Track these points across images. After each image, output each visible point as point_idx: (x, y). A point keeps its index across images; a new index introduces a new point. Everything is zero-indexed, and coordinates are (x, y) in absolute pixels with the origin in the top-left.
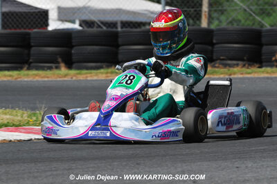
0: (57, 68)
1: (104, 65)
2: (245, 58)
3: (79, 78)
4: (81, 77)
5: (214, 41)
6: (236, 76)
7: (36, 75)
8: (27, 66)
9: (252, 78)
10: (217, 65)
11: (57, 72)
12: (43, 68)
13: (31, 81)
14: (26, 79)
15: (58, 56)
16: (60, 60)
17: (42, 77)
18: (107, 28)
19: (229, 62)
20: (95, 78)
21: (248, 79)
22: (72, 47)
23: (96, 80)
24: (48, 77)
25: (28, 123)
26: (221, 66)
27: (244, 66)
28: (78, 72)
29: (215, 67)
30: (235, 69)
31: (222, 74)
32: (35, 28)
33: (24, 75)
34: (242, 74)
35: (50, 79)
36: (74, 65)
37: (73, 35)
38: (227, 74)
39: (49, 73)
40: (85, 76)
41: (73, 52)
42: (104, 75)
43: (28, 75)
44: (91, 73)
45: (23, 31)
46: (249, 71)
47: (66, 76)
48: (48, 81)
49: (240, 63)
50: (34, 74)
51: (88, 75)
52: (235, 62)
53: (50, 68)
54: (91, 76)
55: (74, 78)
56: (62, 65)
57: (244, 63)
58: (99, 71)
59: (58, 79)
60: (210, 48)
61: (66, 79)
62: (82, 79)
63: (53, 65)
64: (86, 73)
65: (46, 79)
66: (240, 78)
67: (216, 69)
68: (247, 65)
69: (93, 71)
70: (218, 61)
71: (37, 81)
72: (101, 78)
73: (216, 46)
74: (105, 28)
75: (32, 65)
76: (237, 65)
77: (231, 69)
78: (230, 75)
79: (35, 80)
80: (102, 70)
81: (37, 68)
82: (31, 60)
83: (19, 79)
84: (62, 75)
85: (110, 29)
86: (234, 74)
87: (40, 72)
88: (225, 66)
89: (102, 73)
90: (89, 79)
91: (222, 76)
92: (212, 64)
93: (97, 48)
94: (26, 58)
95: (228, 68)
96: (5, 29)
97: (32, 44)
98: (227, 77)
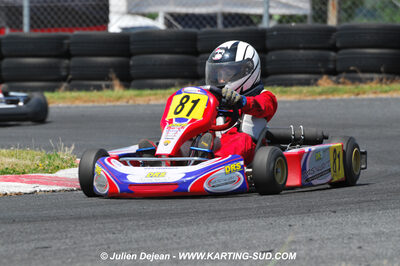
0: (108, 87)
1: (176, 82)
2: (382, 69)
3: (137, 103)
4: (141, 101)
5: (338, 45)
6: (365, 96)
7: (77, 99)
8: (65, 84)
9: (387, 99)
10: (341, 80)
11: (106, 93)
12: (87, 88)
13: (69, 108)
14: (61, 105)
15: (111, 70)
16: (113, 75)
17: (85, 102)
18: (184, 27)
19: (361, 75)
21: (382, 100)
22: (130, 55)
24: (93, 101)
25: (36, 170)
26: (346, 81)
27: (381, 81)
28: (137, 92)
29: (339, 83)
30: (366, 87)
31: (346, 92)
32: (77, 29)
33: (59, 98)
34: (375, 93)
35: (96, 104)
36: (133, 83)
37: (132, 39)
38: (353, 93)
39: (95, 94)
40: (147, 99)
41: (131, 63)
43: (63, 98)
44: (156, 94)
45: (61, 33)
46: (386, 88)
47: (119, 98)
48: (94, 107)
49: (376, 76)
50: (73, 97)
51: (152, 98)
52: (368, 75)
53: (99, 88)
54: (156, 99)
55: (131, 102)
56: (116, 83)
57: (381, 76)
58: (167, 91)
59: (108, 104)
60: (333, 54)
61: (118, 103)
62: (141, 103)
63: (103, 83)
64: (150, 95)
65: (91, 104)
66: (371, 100)
67: (340, 87)
68: (384, 80)
69: (159, 91)
70: (344, 74)
71: (77, 107)
73: (341, 52)
74: (180, 28)
75: (73, 83)
76: (372, 80)
77: (361, 86)
78: (358, 94)
79: (74, 105)
80: (172, 90)
81: (80, 88)
82: (70, 77)
84: (116, 98)
85: (188, 30)
86: (364, 93)
87: (83, 94)
88: (354, 81)
90: (152, 102)
91: (345, 96)
92: (334, 78)
93: (166, 57)
94: (64, 73)
95: (357, 83)
96: (35, 30)
97: (72, 52)
98: (353, 97)
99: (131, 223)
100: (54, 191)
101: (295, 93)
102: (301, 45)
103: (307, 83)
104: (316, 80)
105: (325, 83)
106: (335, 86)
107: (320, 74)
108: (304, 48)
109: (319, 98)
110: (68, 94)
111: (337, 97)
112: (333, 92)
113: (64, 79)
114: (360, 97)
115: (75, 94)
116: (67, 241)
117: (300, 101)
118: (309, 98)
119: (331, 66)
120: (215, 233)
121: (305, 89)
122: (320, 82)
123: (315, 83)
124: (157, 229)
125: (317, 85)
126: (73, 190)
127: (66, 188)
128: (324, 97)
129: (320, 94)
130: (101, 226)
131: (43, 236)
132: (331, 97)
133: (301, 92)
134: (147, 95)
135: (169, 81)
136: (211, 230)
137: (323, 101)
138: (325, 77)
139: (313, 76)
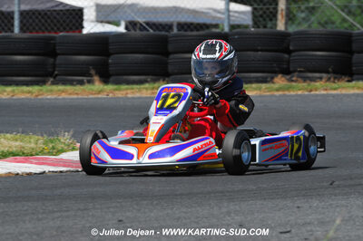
0: (89, 82)
1: (149, 78)
2: (330, 70)
3: (116, 96)
4: (119, 94)
5: (291, 48)
6: (317, 93)
7: (63, 92)
8: (52, 79)
9: (338, 95)
10: (294, 79)
11: (87, 87)
12: (71, 83)
13: (55, 99)
14: (49, 97)
15: (91, 67)
16: (93, 72)
17: (70, 94)
18: (154, 31)
19: (310, 75)
20: (138, 95)
21: (333, 96)
22: (108, 55)
23: (139, 98)
24: (77, 94)
25: (42, 152)
26: (299, 79)
27: (329, 80)
28: (116, 87)
29: (293, 81)
30: (318, 84)
31: (300, 89)
32: (61, 31)
33: (47, 91)
34: (326, 90)
35: (80, 96)
36: (112, 79)
37: (110, 41)
38: (307, 90)
39: (78, 88)
40: (124, 92)
41: (110, 61)
42: (149, 92)
43: (51, 91)
44: (132, 89)
45: (47, 34)
46: (335, 85)
47: (99, 92)
48: (78, 99)
49: (324, 75)
50: (59, 90)
51: (129, 91)
52: (317, 75)
53: (81, 83)
54: (133, 93)
55: (111, 95)
56: (96, 78)
57: (329, 76)
58: (142, 86)
59: (91, 96)
60: (286, 56)
61: (100, 96)
62: (120, 96)
63: (85, 79)
64: (127, 89)
65: (75, 96)
66: (323, 95)
67: (294, 84)
68: (332, 79)
69: (135, 86)
70: (297, 73)
71: (64, 99)
72: (144, 95)
73: (293, 54)
74: (151, 31)
75: (58, 78)
76: (321, 78)
77: (313, 83)
78: (311, 91)
79: (61, 97)
80: (147, 85)
81: (64, 83)
82: (56, 72)
83: (40, 97)
84: (96, 91)
85: (157, 33)
86: (316, 90)
87: (68, 88)
88: (305, 79)
89: (147, 89)
90: (129, 96)
91: (300, 92)
92: (288, 77)
93: (140, 56)
94: (50, 70)
95: (308, 81)
96: (25, 32)
97: (58, 51)
98: (306, 93)
99: (145, 202)
100: (61, 172)
101: (255, 89)
102: (259, 48)
103: (264, 81)
104: (272, 78)
105: (280, 81)
106: (289, 84)
107: (276, 73)
108: (261, 50)
109: (277, 93)
110: (55, 88)
111: (292, 93)
112: (288, 89)
113: (51, 75)
114: (312, 93)
115: (61, 87)
116: (90, 219)
117: (261, 96)
118: (268, 94)
119: (285, 66)
120: (229, 213)
121: (264, 86)
122: (276, 80)
123: (271, 80)
124: (172, 209)
125: (273, 83)
126: (78, 171)
127: (72, 169)
128: (281, 93)
129: (278, 90)
130: (118, 205)
131: (66, 214)
132: (287, 93)
133: (260, 89)
134: (125, 90)
135: (142, 77)
136: (224, 210)
137: (280, 96)
138: (280, 76)
139: (269, 75)
